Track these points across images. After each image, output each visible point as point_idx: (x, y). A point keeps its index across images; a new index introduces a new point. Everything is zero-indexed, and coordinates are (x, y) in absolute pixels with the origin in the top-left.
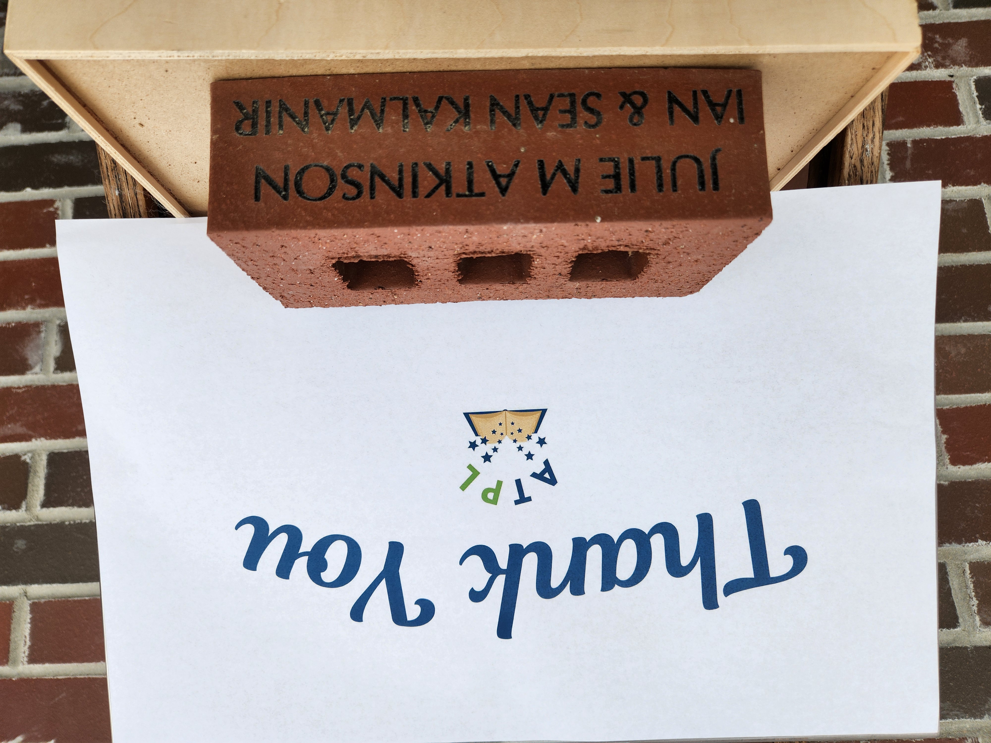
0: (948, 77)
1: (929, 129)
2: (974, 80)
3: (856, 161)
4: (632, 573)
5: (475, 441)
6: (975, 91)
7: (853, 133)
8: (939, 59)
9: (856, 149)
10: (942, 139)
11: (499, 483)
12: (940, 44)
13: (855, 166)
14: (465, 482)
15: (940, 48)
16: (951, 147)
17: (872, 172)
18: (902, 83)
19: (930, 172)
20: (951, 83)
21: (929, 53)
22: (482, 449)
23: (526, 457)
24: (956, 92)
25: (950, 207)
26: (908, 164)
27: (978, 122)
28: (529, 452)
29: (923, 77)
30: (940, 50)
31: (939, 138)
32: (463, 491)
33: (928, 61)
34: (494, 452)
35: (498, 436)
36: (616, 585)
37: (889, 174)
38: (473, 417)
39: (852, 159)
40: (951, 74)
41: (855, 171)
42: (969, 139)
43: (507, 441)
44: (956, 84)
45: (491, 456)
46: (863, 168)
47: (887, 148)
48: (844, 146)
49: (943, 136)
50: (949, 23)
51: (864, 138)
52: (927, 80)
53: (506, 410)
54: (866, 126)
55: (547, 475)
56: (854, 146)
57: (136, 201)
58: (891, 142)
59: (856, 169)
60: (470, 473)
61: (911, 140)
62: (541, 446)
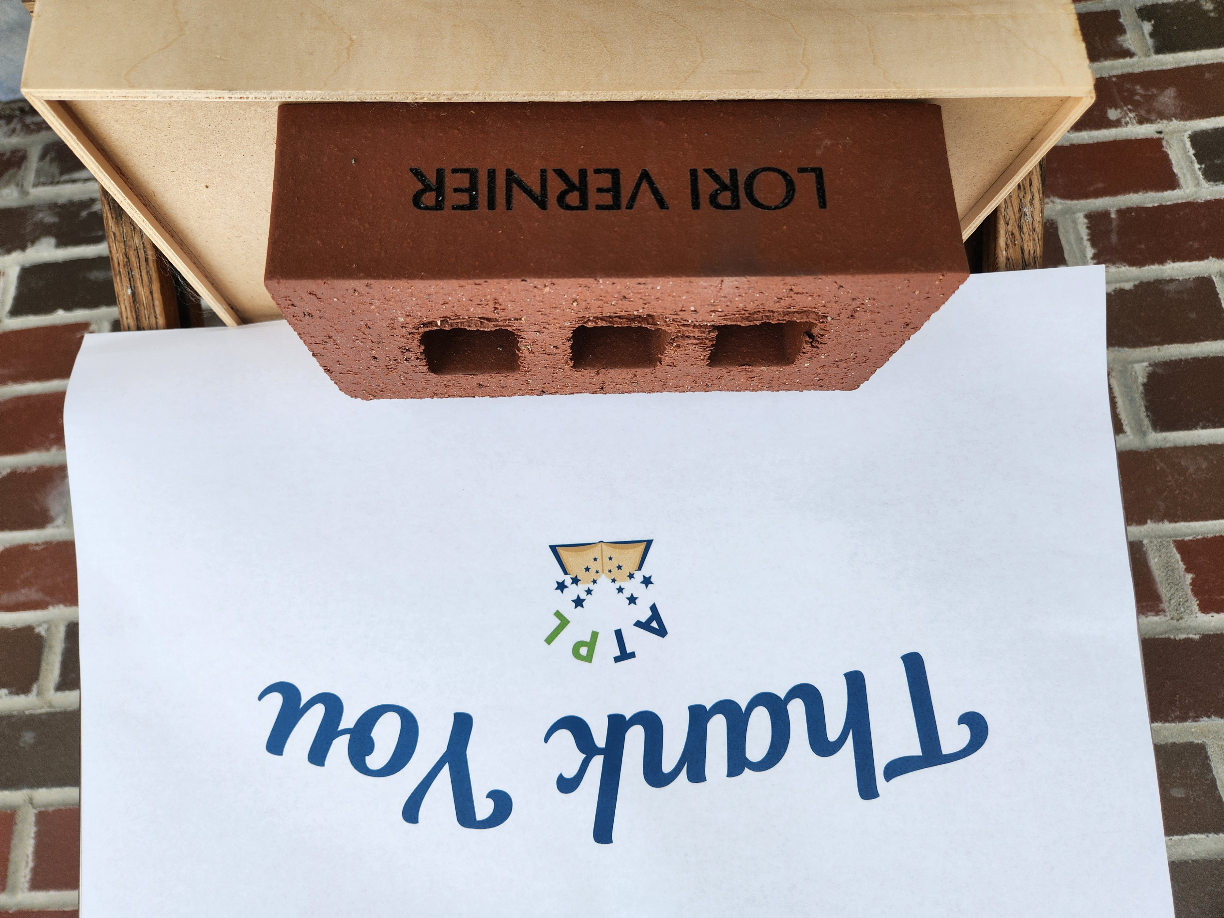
0: (1156, 133)
1: (1136, 195)
2: (1189, 136)
4: (766, 752)
5: (564, 581)
6: (1191, 149)
8: (1143, 113)
10: (1154, 207)
11: (595, 635)
12: (1142, 96)
14: (552, 633)
15: (1142, 100)
16: (1167, 216)
18: (1098, 143)
19: (1143, 246)
20: (1160, 140)
21: (1130, 107)
22: (573, 591)
23: (628, 601)
24: (1166, 150)
25: (1171, 287)
26: (1114, 238)
27: (1198, 185)
28: (632, 595)
29: (1124, 135)
30: (1143, 103)
31: (1150, 205)
32: (549, 644)
33: (1128, 116)
34: (587, 594)
35: (592, 575)
36: (747, 769)
37: (1090, 252)
38: (560, 551)
40: (1160, 130)
42: (1190, 206)
43: (604, 580)
44: (1167, 142)
45: (584, 600)
47: (1086, 221)
49: (1155, 203)
50: (1152, 72)
52: (1129, 138)
53: (602, 542)
55: (654, 624)
57: (151, 301)
58: (1090, 213)
60: (557, 622)
61: (1115, 209)
62: (646, 587)
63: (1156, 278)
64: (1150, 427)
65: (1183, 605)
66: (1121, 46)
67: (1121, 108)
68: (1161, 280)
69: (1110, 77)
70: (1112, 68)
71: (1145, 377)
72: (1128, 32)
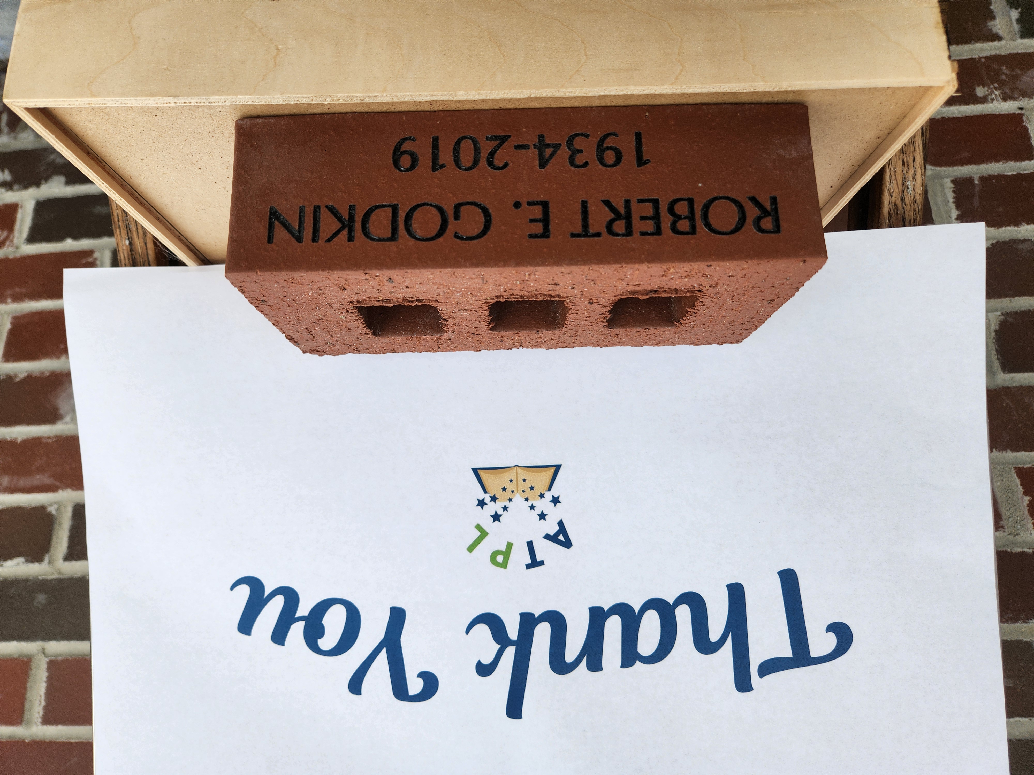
0: (1017, 109)
1: (997, 164)
3: (896, 199)
4: (655, 649)
5: (484, 499)
7: (892, 169)
8: (1007, 91)
9: (896, 186)
10: (1013, 175)
11: (510, 545)
12: (1007, 76)
13: (895, 205)
14: (473, 543)
15: (1007, 80)
16: (1024, 183)
17: (915, 211)
18: (966, 117)
19: (1001, 210)
20: (1021, 116)
21: (996, 85)
22: (492, 508)
23: (539, 517)
24: (1026, 125)
25: (1024, 246)
26: (976, 202)
28: (542, 512)
29: (990, 110)
30: (1008, 82)
31: (1010, 174)
32: (470, 552)
33: (994, 93)
34: (504, 511)
35: (508, 494)
36: (637, 661)
37: (955, 213)
38: (482, 473)
39: (891, 197)
40: (1021, 107)
41: (896, 210)
43: (518, 499)
44: (1027, 117)
45: (501, 515)
46: (904, 206)
47: (952, 185)
48: (883, 184)
49: (1014, 171)
50: (1017, 54)
51: (904, 175)
52: (994, 113)
53: (518, 466)
54: (906, 162)
55: (561, 537)
56: (894, 184)
57: (145, 250)
58: (956, 179)
59: (897, 208)
60: (479, 534)
61: (978, 176)
62: (555, 505)
63: (1011, 238)
64: (1000, 369)
65: (1019, 523)
66: (991, 30)
67: (988, 86)
68: (1016, 240)
69: (980, 58)
70: (982, 50)
71: (998, 325)
72: (997, 18)
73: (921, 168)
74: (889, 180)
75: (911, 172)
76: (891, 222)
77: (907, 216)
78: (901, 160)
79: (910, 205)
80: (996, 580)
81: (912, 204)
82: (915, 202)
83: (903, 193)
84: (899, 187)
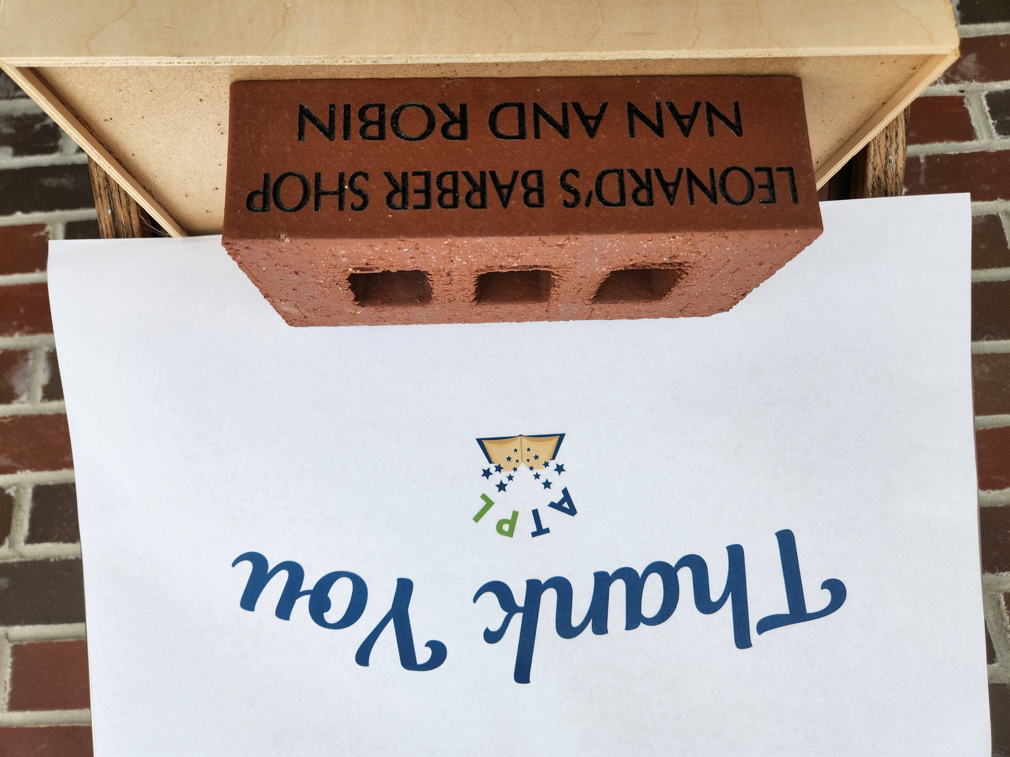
0: (959, 92)
1: (941, 144)
2: (985, 95)
3: (880, 172)
4: (658, 610)
5: (489, 469)
6: (987, 106)
7: (876, 142)
9: (880, 160)
10: (957, 153)
13: (878, 178)
14: (478, 513)
16: (966, 162)
17: (896, 184)
19: (945, 187)
20: (962, 98)
22: (497, 478)
23: (543, 486)
24: (967, 107)
26: (922, 179)
27: (991, 137)
28: (547, 480)
29: (933, 92)
31: (953, 153)
32: (477, 522)
34: (509, 480)
35: (513, 464)
36: (641, 623)
38: (486, 443)
39: (875, 170)
40: (962, 89)
41: (879, 183)
42: (983, 155)
43: (523, 468)
44: (968, 99)
45: (506, 485)
46: (887, 179)
48: (867, 160)
51: (888, 149)
54: (889, 138)
55: (566, 505)
56: (877, 158)
57: (129, 221)
59: (880, 181)
60: (485, 503)
61: (924, 155)
62: (559, 474)
73: (903, 143)
74: (873, 154)
75: (894, 146)
76: (874, 195)
77: (889, 189)
78: (884, 135)
79: (892, 179)
80: (979, 534)
81: (894, 178)
82: (897, 176)
83: (886, 167)
84: (883, 161)
